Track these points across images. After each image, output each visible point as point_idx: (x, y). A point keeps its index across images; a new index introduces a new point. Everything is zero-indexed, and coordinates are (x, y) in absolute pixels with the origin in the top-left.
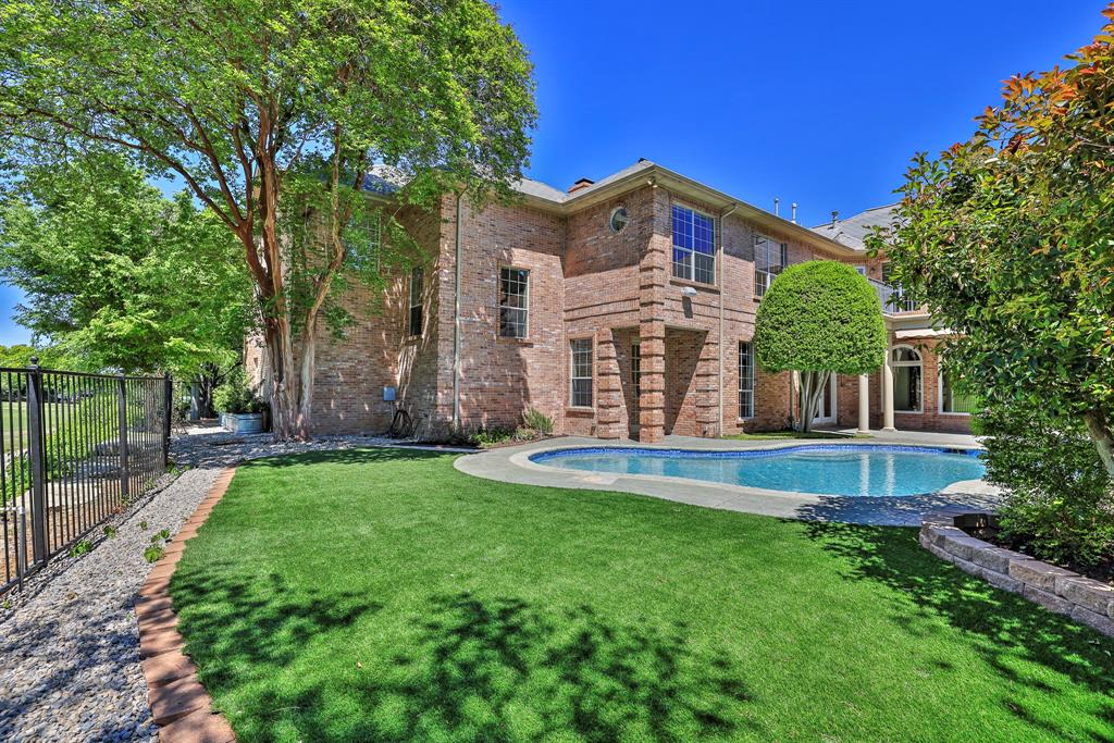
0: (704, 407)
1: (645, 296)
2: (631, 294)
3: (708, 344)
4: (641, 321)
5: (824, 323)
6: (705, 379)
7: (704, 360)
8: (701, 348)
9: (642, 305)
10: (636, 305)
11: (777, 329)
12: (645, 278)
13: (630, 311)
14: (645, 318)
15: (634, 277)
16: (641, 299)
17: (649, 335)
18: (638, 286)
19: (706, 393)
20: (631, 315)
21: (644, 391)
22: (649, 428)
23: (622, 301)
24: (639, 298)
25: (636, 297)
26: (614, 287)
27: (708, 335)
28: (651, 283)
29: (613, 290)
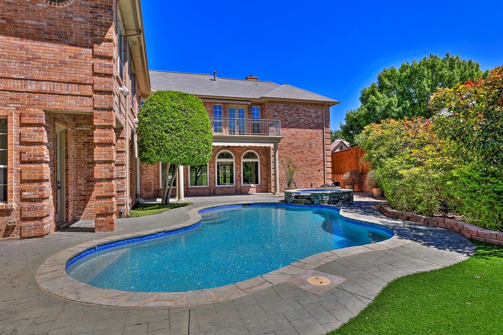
0: (118, 192)
1: (100, 83)
2: (79, 77)
3: (122, 138)
4: (95, 109)
5: (197, 133)
9: (96, 92)
10: (88, 90)
11: (168, 133)
12: (101, 65)
13: (77, 96)
14: (101, 106)
15: (83, 61)
16: (95, 86)
17: (107, 124)
18: (89, 72)
19: (121, 180)
20: (80, 100)
21: (101, 180)
22: (108, 217)
23: (64, 83)
24: (92, 85)
25: (88, 82)
26: (50, 64)
27: (122, 131)
28: (111, 73)
29: (47, 67)
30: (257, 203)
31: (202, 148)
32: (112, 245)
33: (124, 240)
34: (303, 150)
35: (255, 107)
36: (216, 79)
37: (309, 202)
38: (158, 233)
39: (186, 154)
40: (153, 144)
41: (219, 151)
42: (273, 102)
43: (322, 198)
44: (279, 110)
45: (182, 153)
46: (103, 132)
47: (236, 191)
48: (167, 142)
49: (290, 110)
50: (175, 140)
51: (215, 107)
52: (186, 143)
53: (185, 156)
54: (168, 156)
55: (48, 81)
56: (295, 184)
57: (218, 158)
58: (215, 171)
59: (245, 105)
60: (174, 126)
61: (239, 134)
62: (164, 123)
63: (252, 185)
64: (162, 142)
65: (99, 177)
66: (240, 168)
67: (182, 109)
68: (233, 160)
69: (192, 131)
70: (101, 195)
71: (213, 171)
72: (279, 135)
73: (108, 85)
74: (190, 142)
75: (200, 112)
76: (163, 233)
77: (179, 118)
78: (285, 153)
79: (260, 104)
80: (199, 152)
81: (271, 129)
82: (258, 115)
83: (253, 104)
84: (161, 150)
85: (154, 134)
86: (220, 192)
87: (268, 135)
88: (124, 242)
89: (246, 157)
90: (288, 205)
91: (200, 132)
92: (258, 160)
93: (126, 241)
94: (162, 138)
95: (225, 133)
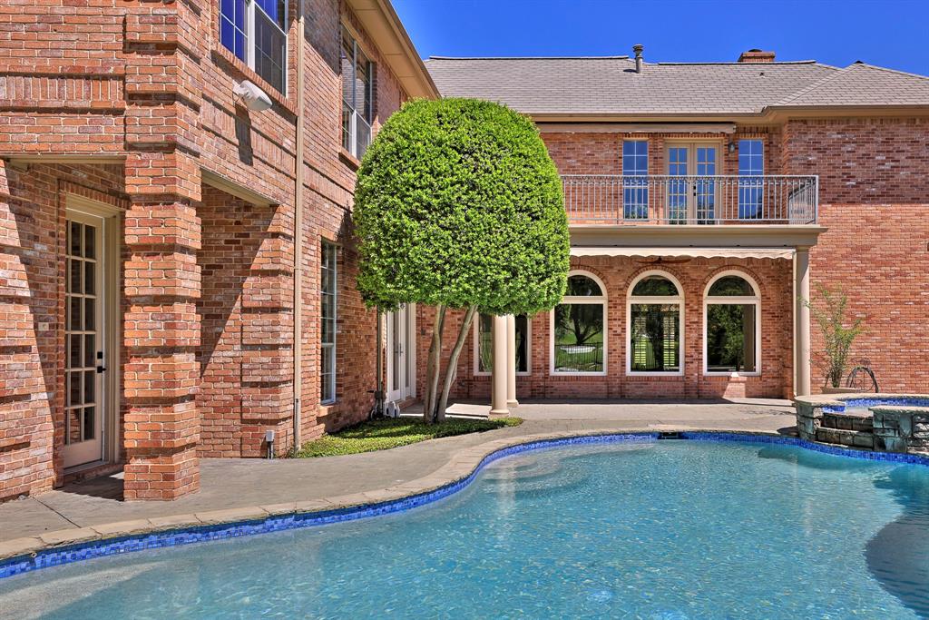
0: (263, 385)
1: (145, 72)
3: (275, 235)
4: (130, 147)
5: (506, 216)
6: (268, 318)
7: (265, 273)
8: (257, 245)
9: (132, 97)
10: (112, 94)
11: (419, 218)
12: (144, 19)
13: (84, 111)
14: (144, 139)
15: (100, 10)
16: (129, 80)
17: (162, 189)
18: (115, 40)
19: (269, 352)
20: (91, 122)
21: (143, 352)
22: (160, 458)
23: (51, 77)
24: (122, 78)
25: (111, 71)
26: (17, 27)
27: (276, 216)
28: (171, 39)
29: (9, 35)
30: (705, 432)
31: (522, 263)
32: (103, 549)
33: (146, 536)
34: (906, 267)
35: (750, 140)
36: (641, 66)
37: (867, 439)
38: (272, 517)
39: (468, 281)
40: (378, 252)
41: (637, 273)
42: (805, 122)
43: (914, 430)
44: (824, 144)
45: (456, 276)
46: (150, 212)
47: (686, 391)
48: (414, 244)
49: (860, 144)
50: (436, 239)
51: (629, 147)
52: (470, 249)
53: (467, 286)
54: (417, 287)
55: (10, 74)
56: (872, 376)
57: (633, 294)
58: (624, 330)
59: (717, 135)
60: (437, 197)
61: (700, 223)
62: (408, 190)
63: (735, 375)
64: (400, 245)
65: (137, 343)
66: (699, 323)
67: (463, 147)
68: (678, 300)
69: (491, 211)
70: (142, 394)
71: (619, 331)
72: (814, 221)
73: (164, 75)
74: (482, 244)
75: (520, 155)
76: (290, 520)
77: (453, 175)
78: (842, 279)
79: (765, 131)
80: (515, 274)
81: (793, 205)
82: (757, 164)
83: (743, 130)
84: (398, 268)
85: (381, 224)
86: (639, 392)
87: (787, 223)
88: (146, 541)
89: (718, 289)
90: (800, 444)
91: (518, 216)
92: (755, 301)
93: (154, 538)
94: (400, 234)
95: (656, 220)
